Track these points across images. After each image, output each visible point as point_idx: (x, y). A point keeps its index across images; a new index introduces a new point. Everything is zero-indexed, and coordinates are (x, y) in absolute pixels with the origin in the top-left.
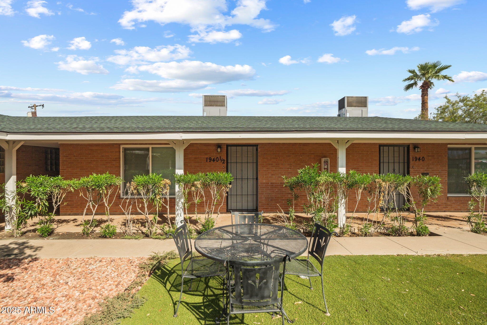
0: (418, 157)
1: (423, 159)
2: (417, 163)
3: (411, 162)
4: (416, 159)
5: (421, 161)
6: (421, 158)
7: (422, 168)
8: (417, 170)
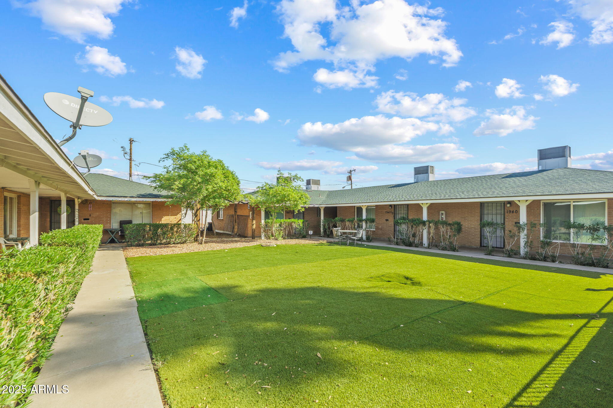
0: (512, 210)
1: (516, 212)
2: (511, 215)
3: (506, 214)
4: (510, 211)
5: (514, 213)
6: (514, 211)
7: (515, 219)
8: (511, 220)
